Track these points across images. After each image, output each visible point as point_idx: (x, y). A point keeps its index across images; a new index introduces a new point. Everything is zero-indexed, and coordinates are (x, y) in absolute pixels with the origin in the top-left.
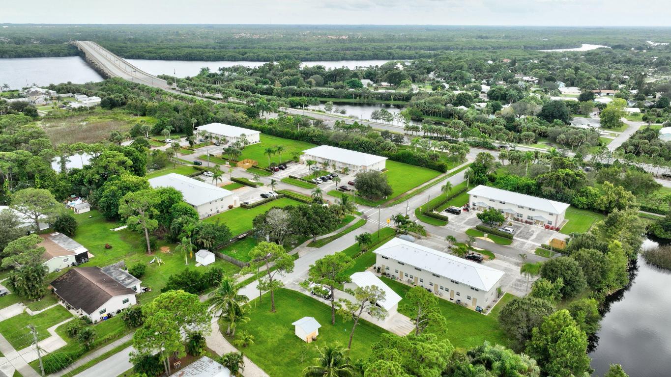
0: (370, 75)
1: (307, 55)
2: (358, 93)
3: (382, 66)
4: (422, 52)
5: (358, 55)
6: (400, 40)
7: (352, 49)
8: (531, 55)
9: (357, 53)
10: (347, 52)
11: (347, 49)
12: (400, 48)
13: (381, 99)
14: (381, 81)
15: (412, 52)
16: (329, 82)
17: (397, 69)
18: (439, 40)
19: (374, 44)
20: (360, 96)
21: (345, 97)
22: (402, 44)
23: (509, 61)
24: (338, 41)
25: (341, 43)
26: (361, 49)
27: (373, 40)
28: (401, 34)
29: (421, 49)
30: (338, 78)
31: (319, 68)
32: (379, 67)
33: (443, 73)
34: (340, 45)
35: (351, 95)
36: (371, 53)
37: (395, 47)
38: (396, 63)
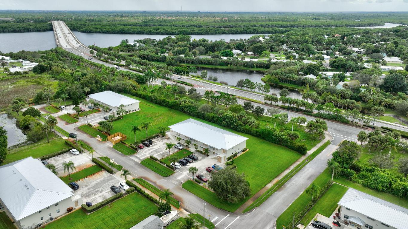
0: (240, 47)
1: (199, 30)
2: (230, 61)
3: (249, 39)
4: (277, 28)
5: (233, 31)
6: (261, 21)
7: (230, 27)
8: (353, 31)
9: (233, 29)
10: (226, 28)
11: (227, 27)
12: (262, 26)
13: (247, 67)
14: (248, 51)
15: (270, 29)
16: (209, 52)
17: (260, 41)
18: (288, 20)
19: (244, 23)
20: (231, 64)
21: (220, 64)
22: (263, 23)
23: (339, 36)
24: (222, 21)
25: (223, 22)
26: (236, 27)
27: (243, 21)
28: (263, 17)
29: (276, 26)
30: (216, 49)
31: (204, 41)
32: (247, 40)
33: (293, 45)
34: (222, 24)
35: (224, 63)
36: (242, 29)
37: (259, 25)
38: (259, 37)
